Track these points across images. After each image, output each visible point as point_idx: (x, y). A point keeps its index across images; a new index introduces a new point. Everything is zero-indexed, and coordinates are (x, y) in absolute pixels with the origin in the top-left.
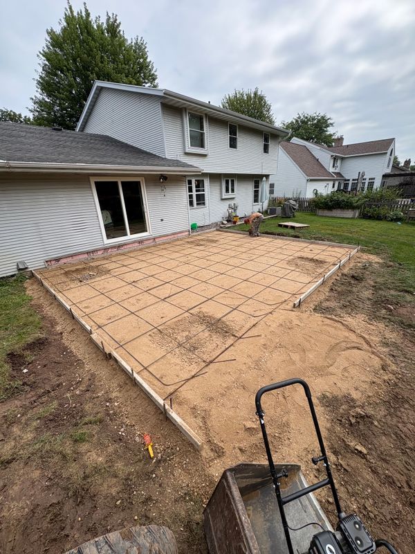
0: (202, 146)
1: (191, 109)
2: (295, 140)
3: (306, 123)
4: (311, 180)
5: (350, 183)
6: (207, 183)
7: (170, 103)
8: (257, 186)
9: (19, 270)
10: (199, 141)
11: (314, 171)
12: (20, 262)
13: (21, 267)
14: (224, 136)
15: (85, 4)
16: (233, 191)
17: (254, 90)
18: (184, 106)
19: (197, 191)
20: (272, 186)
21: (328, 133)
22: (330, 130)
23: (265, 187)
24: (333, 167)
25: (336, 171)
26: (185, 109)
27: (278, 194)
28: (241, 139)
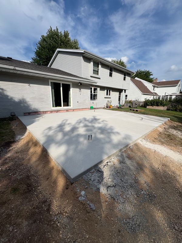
0: (98, 74)
1: (94, 59)
2: (136, 78)
3: (141, 74)
4: (144, 94)
5: (161, 97)
6: (98, 89)
7: (86, 56)
8: (120, 94)
9: (12, 115)
10: (96, 72)
11: (145, 91)
12: (13, 112)
13: (12, 114)
14: (108, 71)
16: (110, 95)
18: (92, 57)
19: (94, 93)
20: (126, 96)
21: (150, 78)
23: (123, 94)
24: (153, 90)
25: (154, 92)
26: (92, 59)
27: (129, 99)
28: (114, 73)
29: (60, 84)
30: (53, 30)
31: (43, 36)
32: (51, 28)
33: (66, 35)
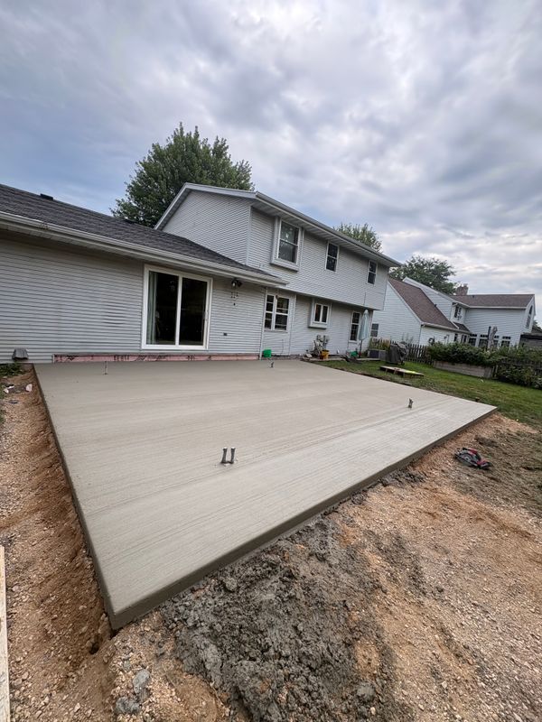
0: (293, 260)
1: (285, 219)
2: (407, 280)
3: (422, 267)
4: (427, 326)
5: (478, 338)
6: (292, 303)
7: (263, 209)
8: (356, 320)
9: (15, 359)
10: (290, 253)
11: (431, 316)
12: (20, 349)
13: (17, 356)
14: (322, 255)
15: (196, 127)
16: (324, 320)
17: (363, 226)
18: (278, 214)
19: (278, 311)
20: (375, 327)
21: (449, 282)
22: (451, 279)
23: (366, 324)
24: (455, 316)
25: (460, 322)
26: (279, 218)
27: (383, 335)
28: (341, 261)
29: (177, 278)
30: (185, 135)
31: (156, 147)
32: (182, 129)
33: (220, 150)
